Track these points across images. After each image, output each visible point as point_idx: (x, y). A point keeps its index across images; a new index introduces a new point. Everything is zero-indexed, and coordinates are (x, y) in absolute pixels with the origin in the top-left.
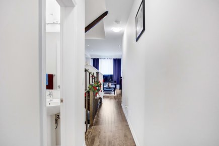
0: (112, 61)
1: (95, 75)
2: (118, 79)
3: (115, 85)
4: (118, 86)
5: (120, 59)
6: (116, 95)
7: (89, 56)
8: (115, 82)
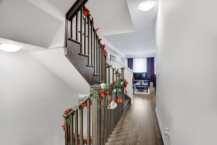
0: (146, 59)
1: (120, 71)
2: (151, 77)
3: (149, 82)
4: (152, 84)
5: (154, 58)
6: (149, 93)
7: (124, 57)
8: (149, 79)
